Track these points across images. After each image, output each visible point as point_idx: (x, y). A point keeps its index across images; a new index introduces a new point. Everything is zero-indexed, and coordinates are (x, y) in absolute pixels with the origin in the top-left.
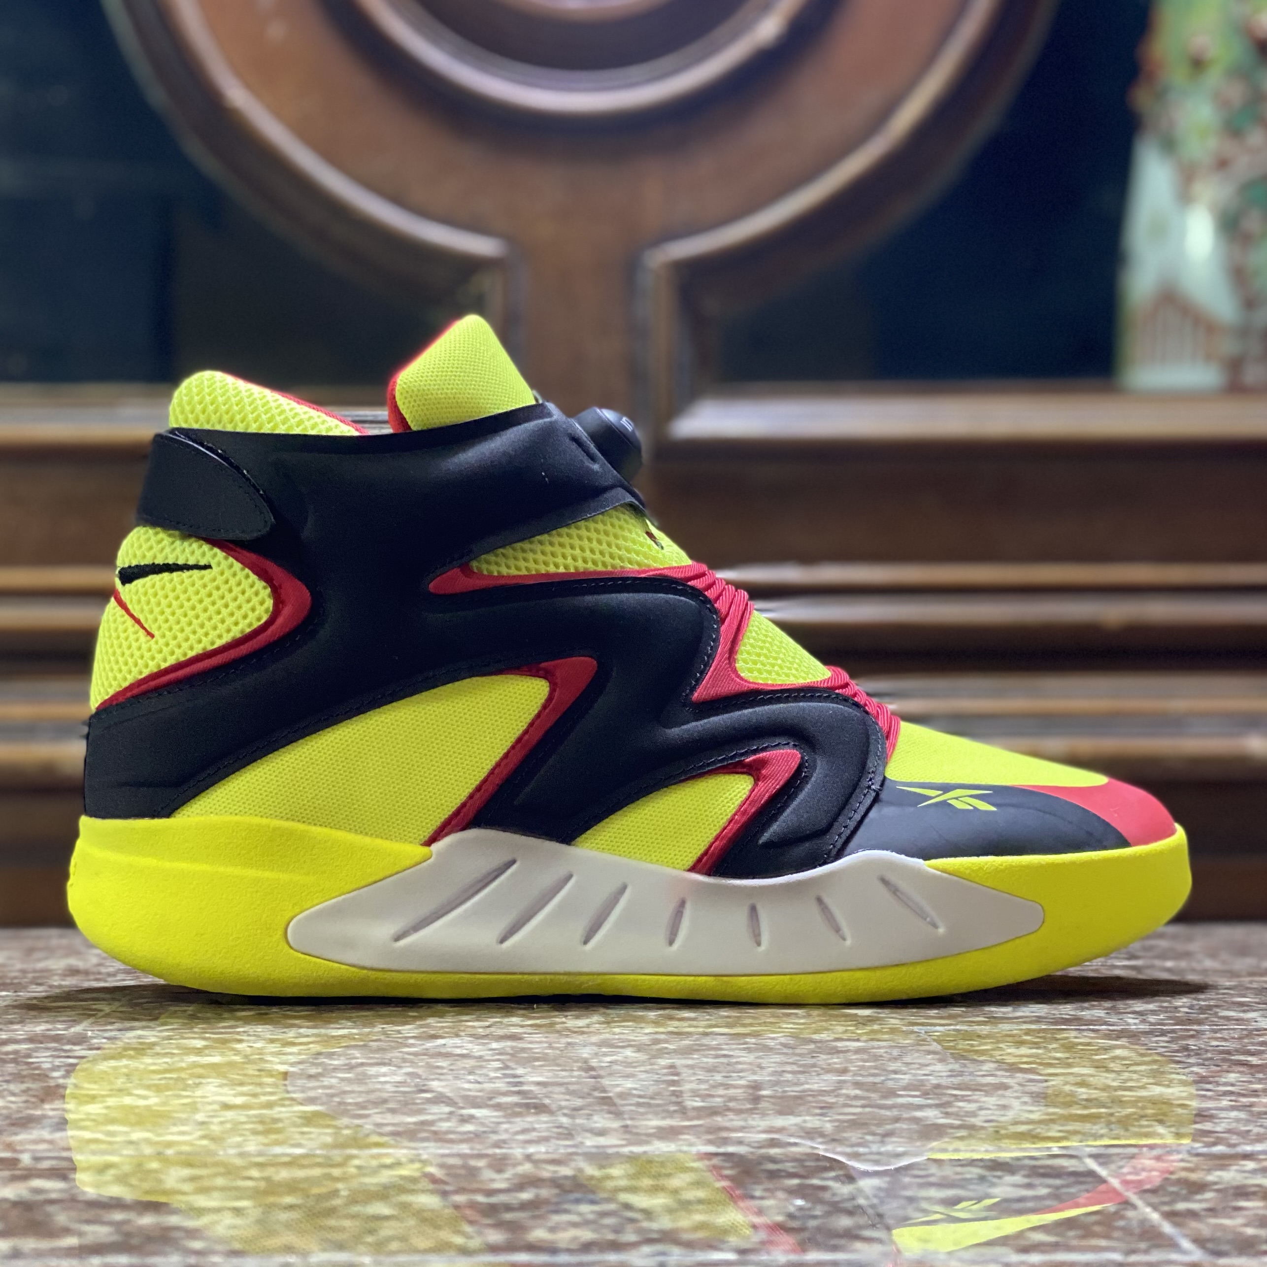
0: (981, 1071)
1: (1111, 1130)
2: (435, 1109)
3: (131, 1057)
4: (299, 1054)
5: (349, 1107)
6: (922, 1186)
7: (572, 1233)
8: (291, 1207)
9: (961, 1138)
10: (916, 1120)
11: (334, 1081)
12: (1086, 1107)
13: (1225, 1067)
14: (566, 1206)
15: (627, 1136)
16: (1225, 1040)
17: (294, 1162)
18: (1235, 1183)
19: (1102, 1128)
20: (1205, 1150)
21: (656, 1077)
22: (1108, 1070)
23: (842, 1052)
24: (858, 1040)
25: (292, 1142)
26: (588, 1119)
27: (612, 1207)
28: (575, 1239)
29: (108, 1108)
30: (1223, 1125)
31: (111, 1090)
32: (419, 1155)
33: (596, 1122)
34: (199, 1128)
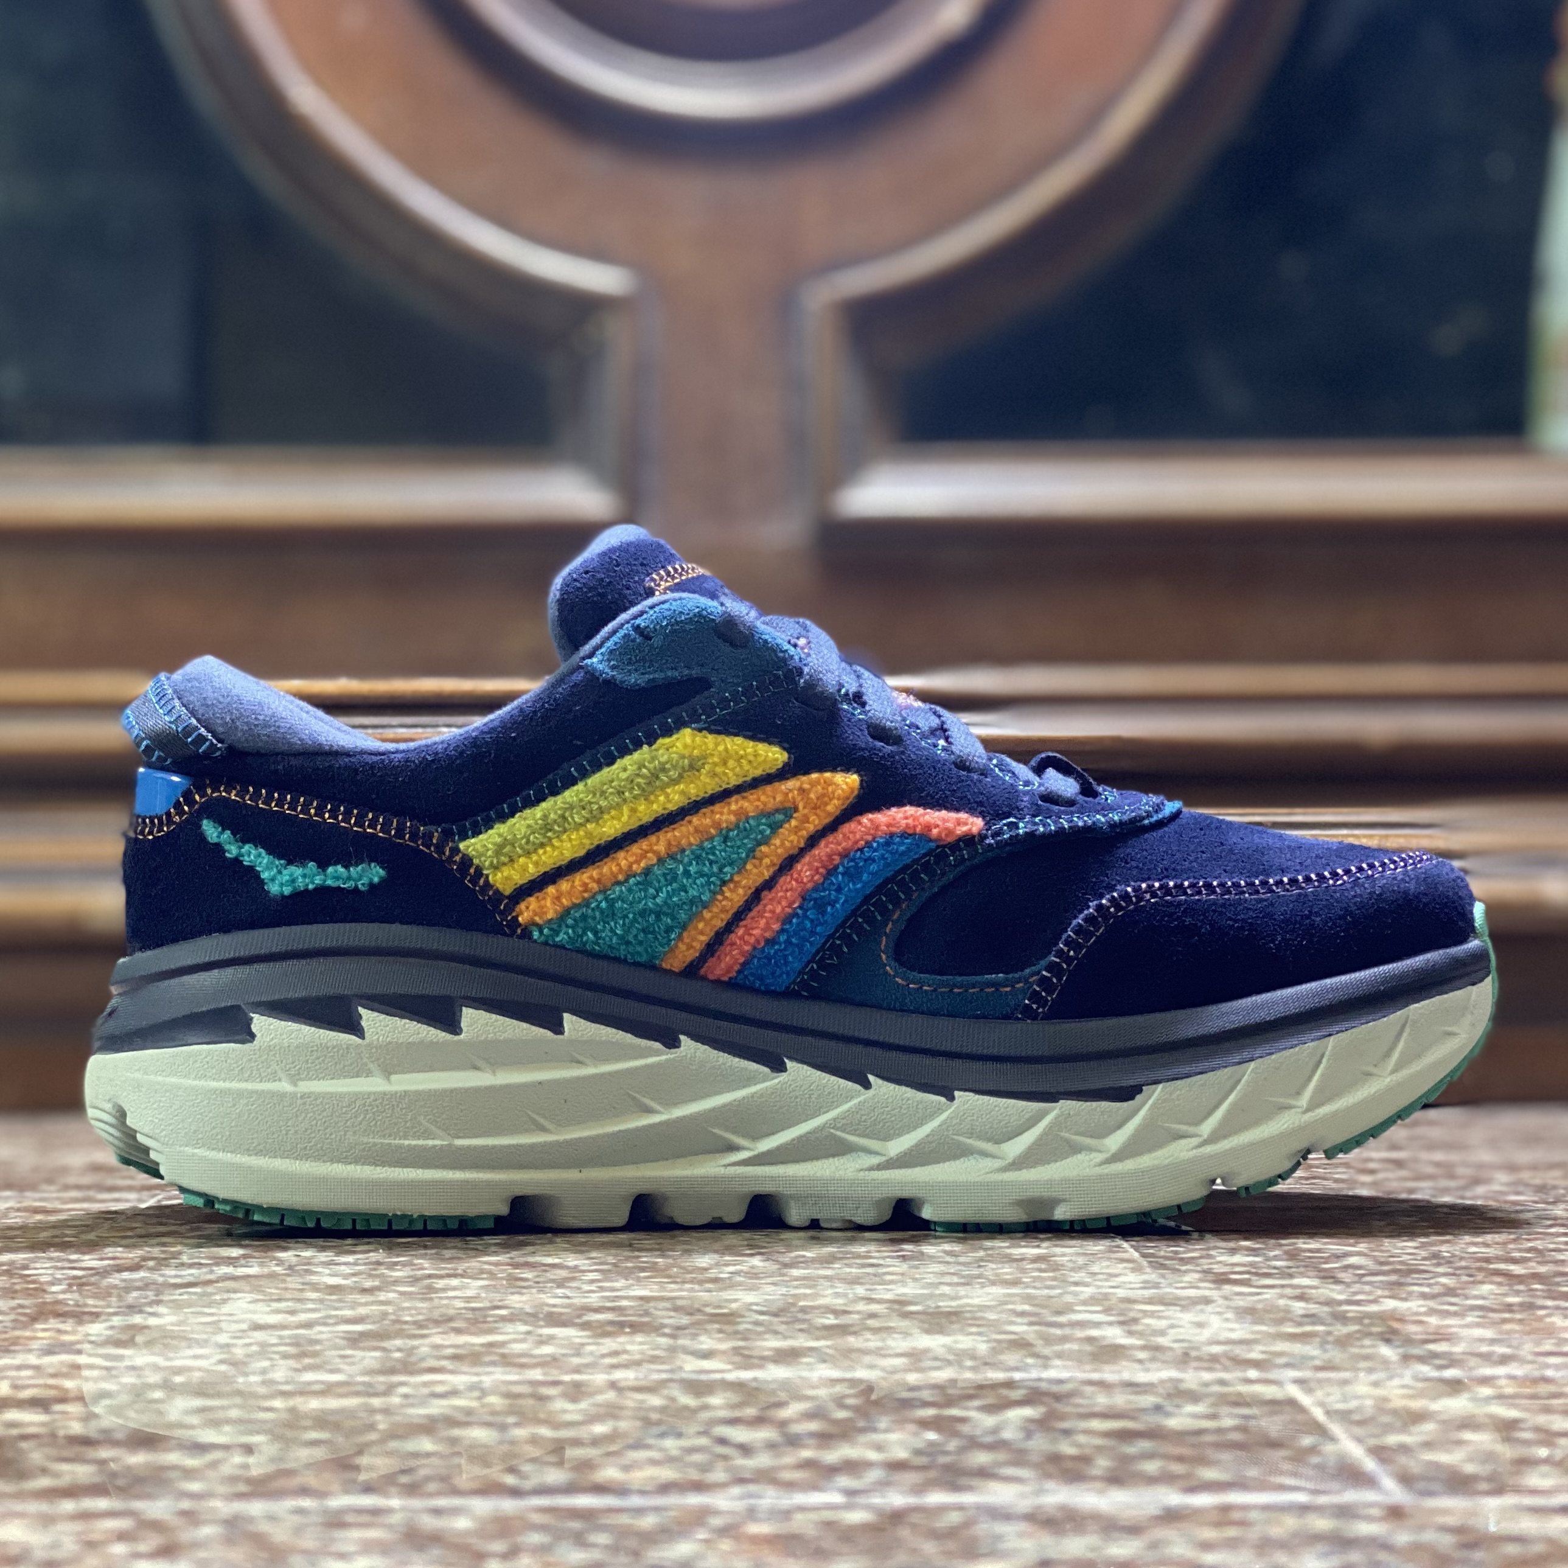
0: (1181, 1282)
1: (1326, 1351)
2: (509, 1328)
3: (151, 1269)
4: (355, 1264)
5: (405, 1326)
7: (650, 1472)
8: (314, 1443)
9: (1140, 1361)
10: (1090, 1340)
11: (391, 1295)
12: (1300, 1324)
13: (1480, 1278)
14: (651, 1441)
15: (737, 1359)
17: (328, 1390)
18: (1462, 1413)
19: (1314, 1349)
20: (1435, 1374)
21: (785, 1290)
22: (1337, 1281)
23: (1017, 1260)
24: (1038, 1246)
25: (328, 1367)
26: (692, 1340)
27: (703, 1441)
28: (652, 1478)
29: (112, 1328)
30: (1462, 1345)
31: (119, 1307)
32: (481, 1382)
33: (702, 1343)
34: (219, 1351)
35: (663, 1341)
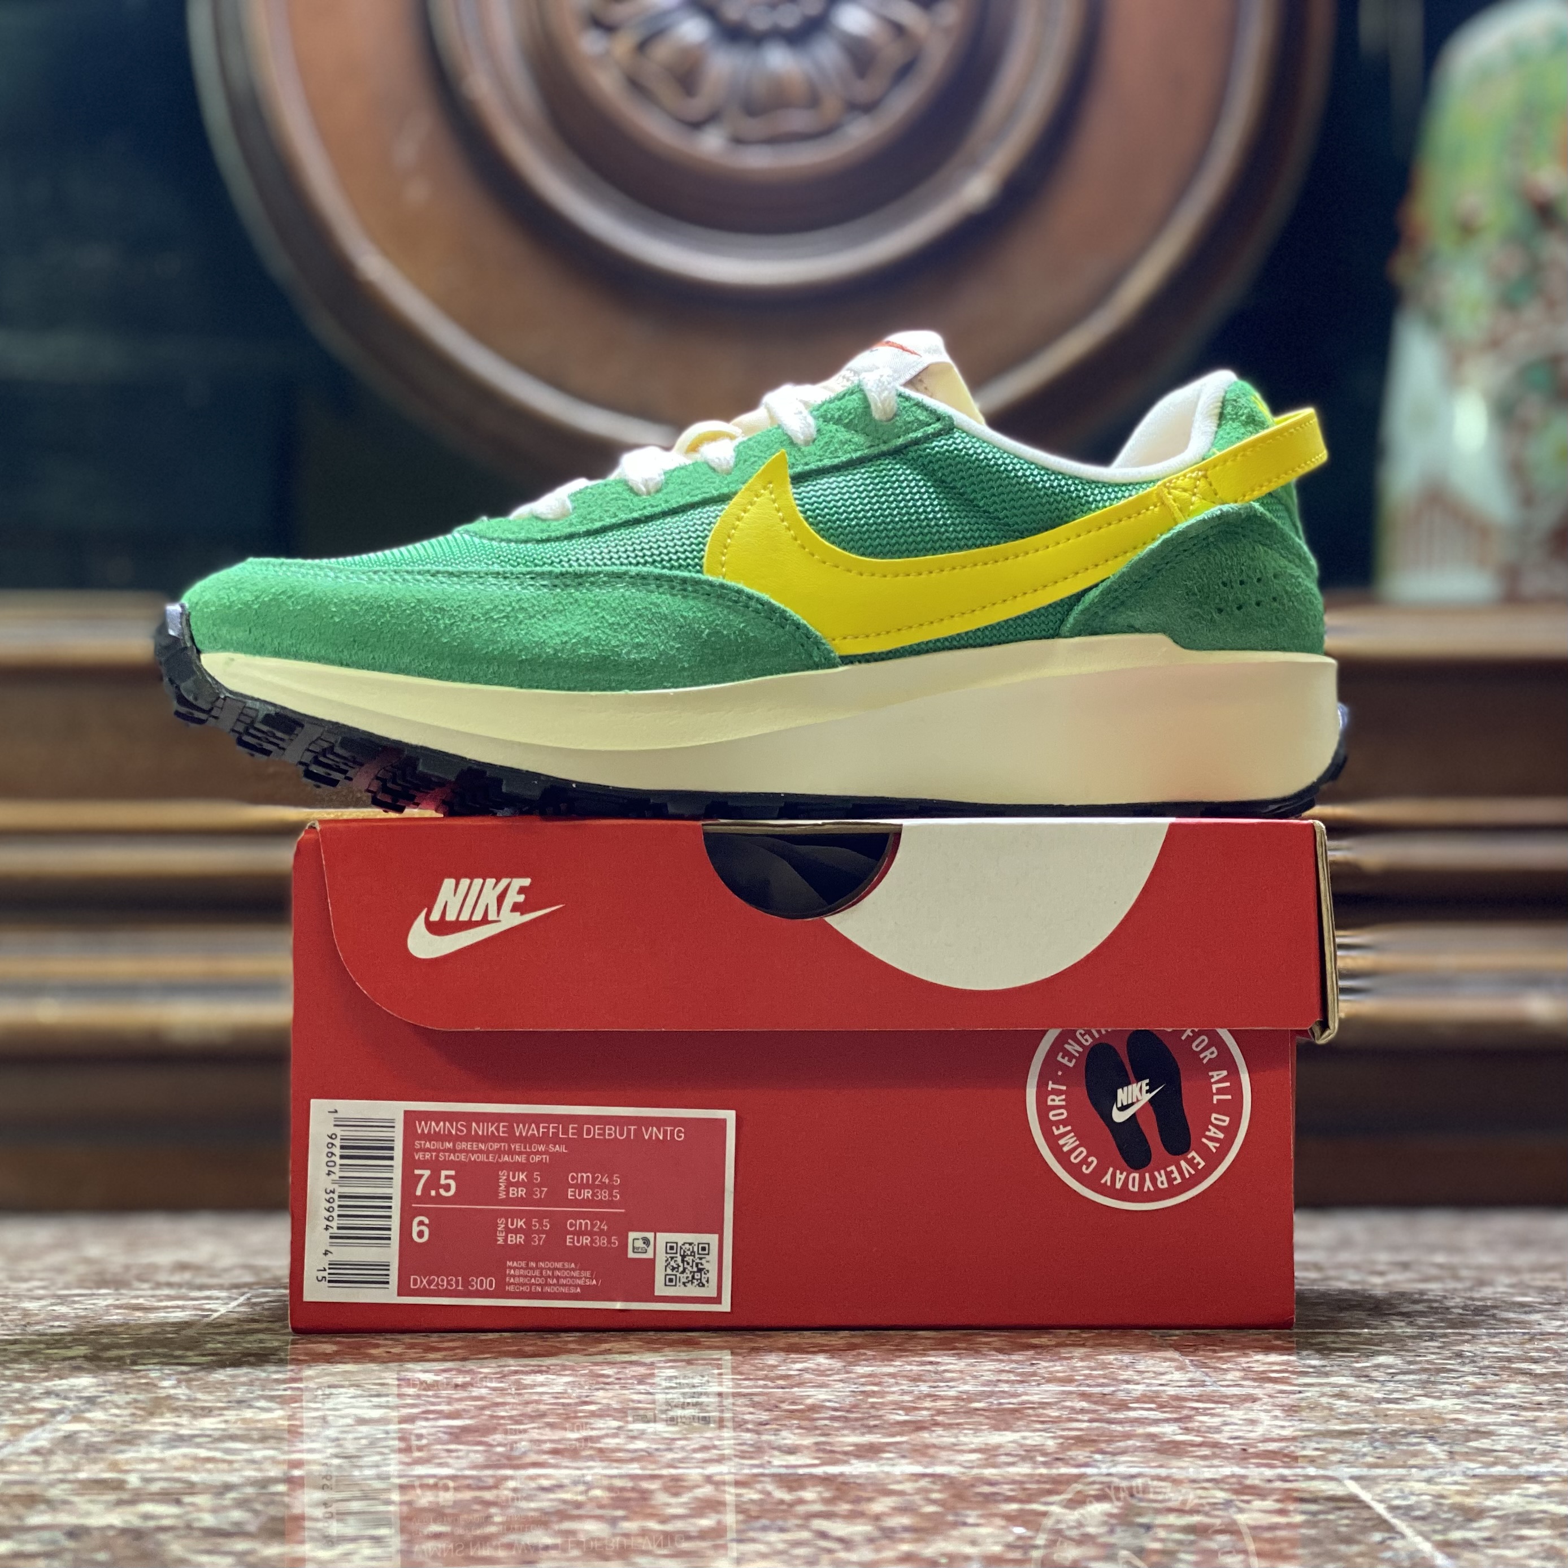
0: (1226, 1380)
1: (1375, 1448)
2: (600, 1423)
3: (251, 1365)
4: (444, 1360)
5: (502, 1421)
6: (1158, 1512)
8: (437, 1536)
9: (1204, 1458)
10: (1152, 1437)
11: (484, 1391)
12: (1346, 1423)
13: (1505, 1377)
14: (752, 1534)
15: (821, 1455)
16: (1505, 1346)
17: (439, 1484)
18: (1520, 1509)
19: (1364, 1446)
20: (1483, 1471)
21: (853, 1388)
22: (1372, 1380)
25: (437, 1461)
26: (776, 1435)
27: (805, 1535)
29: (226, 1422)
30: (1503, 1442)
31: (229, 1402)
32: (583, 1476)
33: (784, 1439)
34: (329, 1444)
35: (748, 1436)
